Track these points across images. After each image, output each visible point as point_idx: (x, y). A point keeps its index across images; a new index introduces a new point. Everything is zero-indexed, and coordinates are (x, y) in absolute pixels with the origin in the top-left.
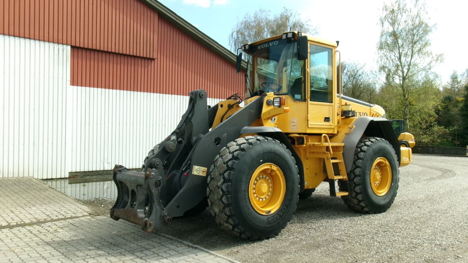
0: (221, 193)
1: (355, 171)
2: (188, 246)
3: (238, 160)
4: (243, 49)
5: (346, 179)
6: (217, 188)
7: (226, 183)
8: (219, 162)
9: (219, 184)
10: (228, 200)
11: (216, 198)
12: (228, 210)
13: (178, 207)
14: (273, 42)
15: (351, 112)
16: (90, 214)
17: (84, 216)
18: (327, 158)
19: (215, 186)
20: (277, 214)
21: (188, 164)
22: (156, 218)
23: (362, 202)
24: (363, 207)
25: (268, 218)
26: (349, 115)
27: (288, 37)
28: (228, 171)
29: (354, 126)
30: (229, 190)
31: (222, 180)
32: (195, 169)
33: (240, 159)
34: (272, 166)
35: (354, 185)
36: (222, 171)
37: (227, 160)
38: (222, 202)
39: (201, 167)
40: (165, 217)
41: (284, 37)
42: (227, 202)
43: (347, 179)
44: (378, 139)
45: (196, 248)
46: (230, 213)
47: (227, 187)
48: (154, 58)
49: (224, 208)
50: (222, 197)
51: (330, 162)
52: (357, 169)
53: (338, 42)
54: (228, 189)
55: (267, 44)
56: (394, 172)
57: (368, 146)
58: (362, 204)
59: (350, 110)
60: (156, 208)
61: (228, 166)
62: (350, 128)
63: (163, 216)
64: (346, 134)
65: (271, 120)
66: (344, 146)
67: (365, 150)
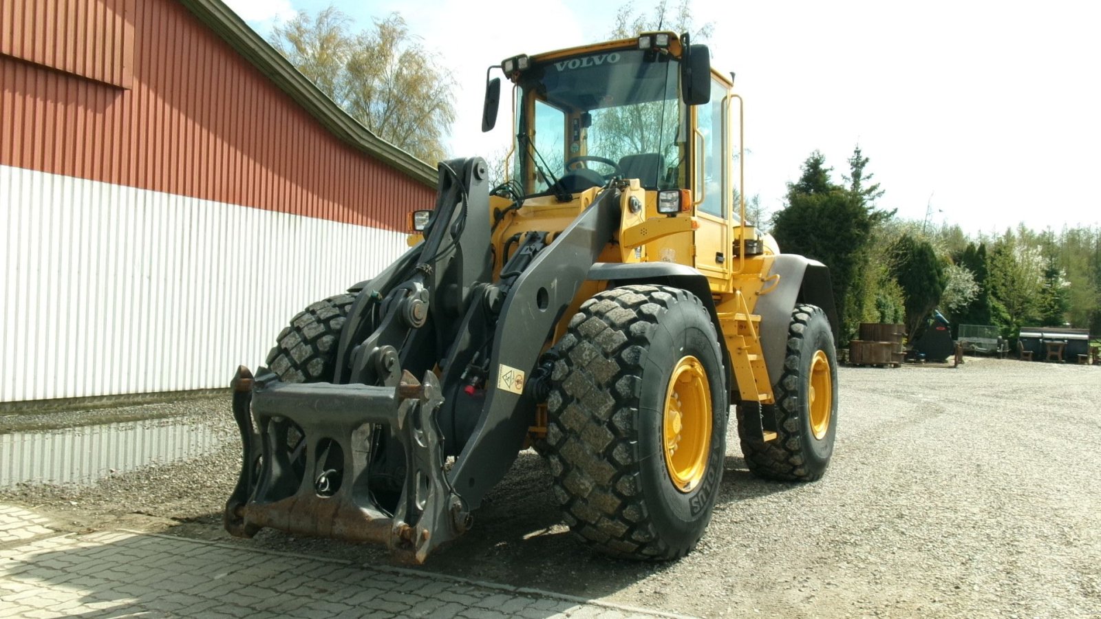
0: (610, 436)
1: (786, 380)
2: (506, 592)
3: (647, 347)
4: (510, 66)
5: (770, 400)
6: (593, 425)
7: (624, 409)
8: (587, 352)
9: (603, 412)
10: (631, 455)
11: (588, 452)
12: (630, 482)
13: (472, 481)
14: (604, 56)
15: (756, 244)
16: (58, 531)
17: (39, 537)
18: (740, 349)
19: (586, 419)
20: (702, 488)
21: (473, 361)
22: (435, 518)
23: (796, 454)
24: (795, 467)
25: (690, 500)
26: (753, 250)
27: (657, 43)
28: (628, 376)
29: (778, 276)
30: (635, 427)
31: (611, 402)
32: (503, 374)
33: (649, 344)
34: (696, 364)
35: (783, 415)
36: (605, 377)
37: (615, 346)
38: (612, 461)
39: (513, 369)
40: (456, 513)
41: (645, 43)
42: (629, 460)
43: (773, 401)
44: (815, 307)
45: (537, 597)
46: (636, 489)
47: (629, 418)
48: (125, 85)
49: (616, 479)
50: (613, 446)
51: (747, 359)
52: (790, 376)
53: (733, 75)
54: (631, 425)
55: (585, 60)
56: (835, 386)
57: (803, 322)
58: (797, 460)
59: (756, 239)
60: (436, 487)
61: (620, 360)
62: (762, 280)
63: (453, 509)
64: (757, 294)
65: (636, 249)
66: (760, 323)
67: (801, 331)
